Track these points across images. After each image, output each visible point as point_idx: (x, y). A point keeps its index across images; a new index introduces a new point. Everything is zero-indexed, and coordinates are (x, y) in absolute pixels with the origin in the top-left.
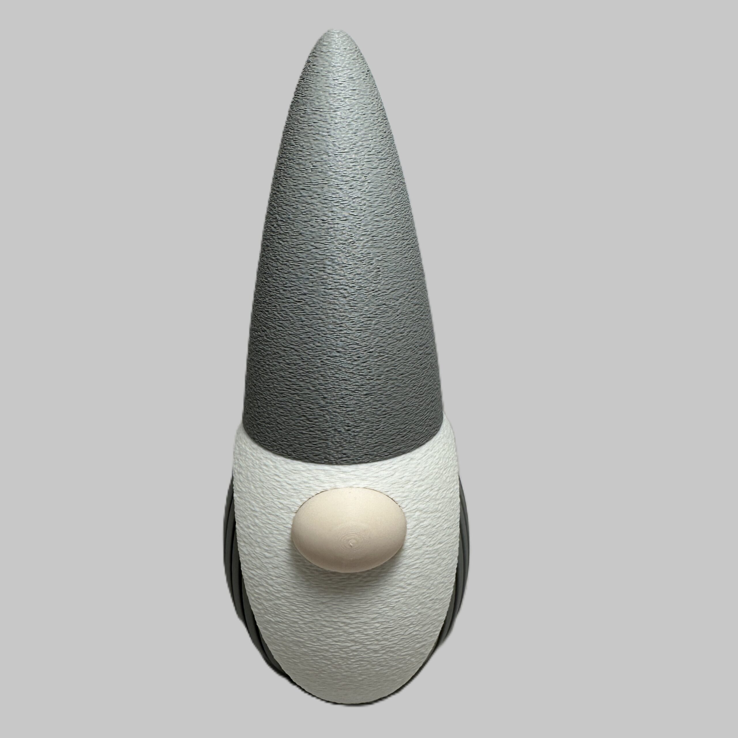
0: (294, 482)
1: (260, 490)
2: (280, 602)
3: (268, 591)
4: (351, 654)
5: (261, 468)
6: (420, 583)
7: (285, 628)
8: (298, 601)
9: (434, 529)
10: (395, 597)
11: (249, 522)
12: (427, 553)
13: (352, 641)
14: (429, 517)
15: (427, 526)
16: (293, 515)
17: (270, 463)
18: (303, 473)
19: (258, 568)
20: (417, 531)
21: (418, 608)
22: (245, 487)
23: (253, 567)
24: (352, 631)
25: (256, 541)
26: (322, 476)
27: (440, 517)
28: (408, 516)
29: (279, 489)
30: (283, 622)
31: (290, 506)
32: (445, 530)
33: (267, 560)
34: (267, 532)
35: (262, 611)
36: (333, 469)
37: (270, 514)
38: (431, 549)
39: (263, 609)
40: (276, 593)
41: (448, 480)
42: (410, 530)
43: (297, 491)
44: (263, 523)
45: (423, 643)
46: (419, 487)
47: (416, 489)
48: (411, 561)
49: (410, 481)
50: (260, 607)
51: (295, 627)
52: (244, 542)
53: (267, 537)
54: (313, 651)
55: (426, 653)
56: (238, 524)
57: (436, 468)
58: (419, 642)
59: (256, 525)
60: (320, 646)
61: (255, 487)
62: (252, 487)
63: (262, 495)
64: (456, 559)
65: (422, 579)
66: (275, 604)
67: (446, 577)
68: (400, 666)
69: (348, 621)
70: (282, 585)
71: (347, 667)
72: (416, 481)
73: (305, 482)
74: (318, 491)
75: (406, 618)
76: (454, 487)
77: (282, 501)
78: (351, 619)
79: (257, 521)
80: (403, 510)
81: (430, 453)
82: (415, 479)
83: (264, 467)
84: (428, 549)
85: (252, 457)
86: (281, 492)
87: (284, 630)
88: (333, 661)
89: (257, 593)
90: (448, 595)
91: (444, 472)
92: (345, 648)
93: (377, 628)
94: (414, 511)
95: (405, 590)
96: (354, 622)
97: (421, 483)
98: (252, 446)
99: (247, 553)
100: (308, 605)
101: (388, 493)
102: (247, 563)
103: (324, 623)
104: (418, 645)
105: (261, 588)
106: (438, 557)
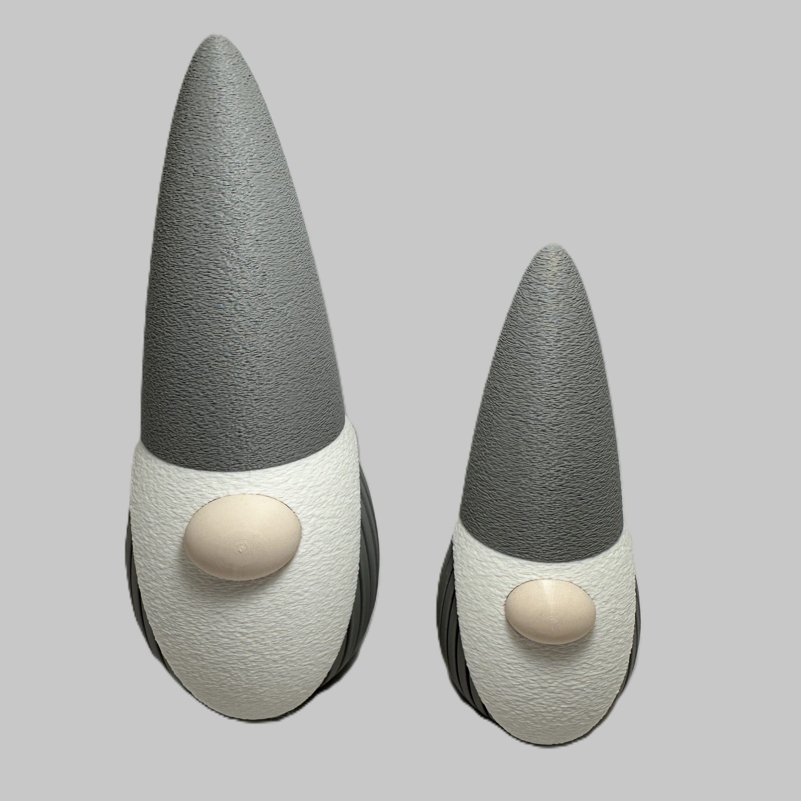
0: (187, 490)
1: (154, 500)
2: (177, 615)
3: (164, 603)
4: (250, 665)
5: (155, 478)
6: (318, 590)
7: (183, 641)
8: (193, 612)
9: (331, 535)
10: (293, 605)
11: (144, 533)
12: (324, 559)
13: (250, 651)
14: (326, 523)
15: (324, 532)
16: (186, 524)
17: (163, 472)
18: (196, 481)
19: (153, 580)
20: (313, 537)
21: (316, 615)
22: (140, 498)
23: (149, 579)
24: (249, 640)
25: (151, 553)
26: (215, 484)
27: (337, 523)
28: (304, 522)
29: (172, 499)
30: (180, 635)
31: (183, 515)
32: (343, 536)
33: (162, 572)
34: (161, 543)
35: (159, 625)
36: (226, 476)
37: (164, 524)
38: (328, 555)
39: (160, 623)
40: (171, 605)
41: (347, 486)
42: (305, 537)
43: (189, 500)
44: (157, 534)
45: (325, 652)
46: (315, 492)
47: (311, 495)
48: (307, 567)
49: (305, 487)
50: (157, 621)
51: (192, 640)
52: (140, 554)
53: (162, 548)
54: (213, 663)
55: (330, 662)
56: (134, 536)
57: (334, 473)
58: (321, 651)
59: (151, 536)
60: (218, 658)
61: (149, 498)
62: (147, 498)
63: (156, 505)
64: (357, 566)
65: (320, 586)
66: (171, 617)
67: (346, 584)
68: (303, 676)
69: (245, 631)
70: (178, 596)
71: (247, 679)
72: (311, 487)
73: (198, 490)
74: (211, 498)
75: (304, 626)
76: (354, 492)
77: (175, 510)
78: (249, 629)
79: (151, 532)
80: (298, 516)
81: (327, 458)
82: (310, 485)
83: (157, 477)
84: (324, 555)
85: (147, 467)
86: (175, 502)
87: (182, 644)
88: (232, 673)
89: (154, 607)
90: (349, 603)
91: (343, 478)
92: (243, 659)
93: (274, 637)
94: (309, 517)
95: (302, 598)
96: (251, 632)
97: (317, 489)
98: (147, 455)
99: (142, 565)
100: (204, 616)
101: (281, 500)
102: (143, 576)
103: (221, 634)
104: (320, 655)
105: (157, 601)
106: (337, 564)
